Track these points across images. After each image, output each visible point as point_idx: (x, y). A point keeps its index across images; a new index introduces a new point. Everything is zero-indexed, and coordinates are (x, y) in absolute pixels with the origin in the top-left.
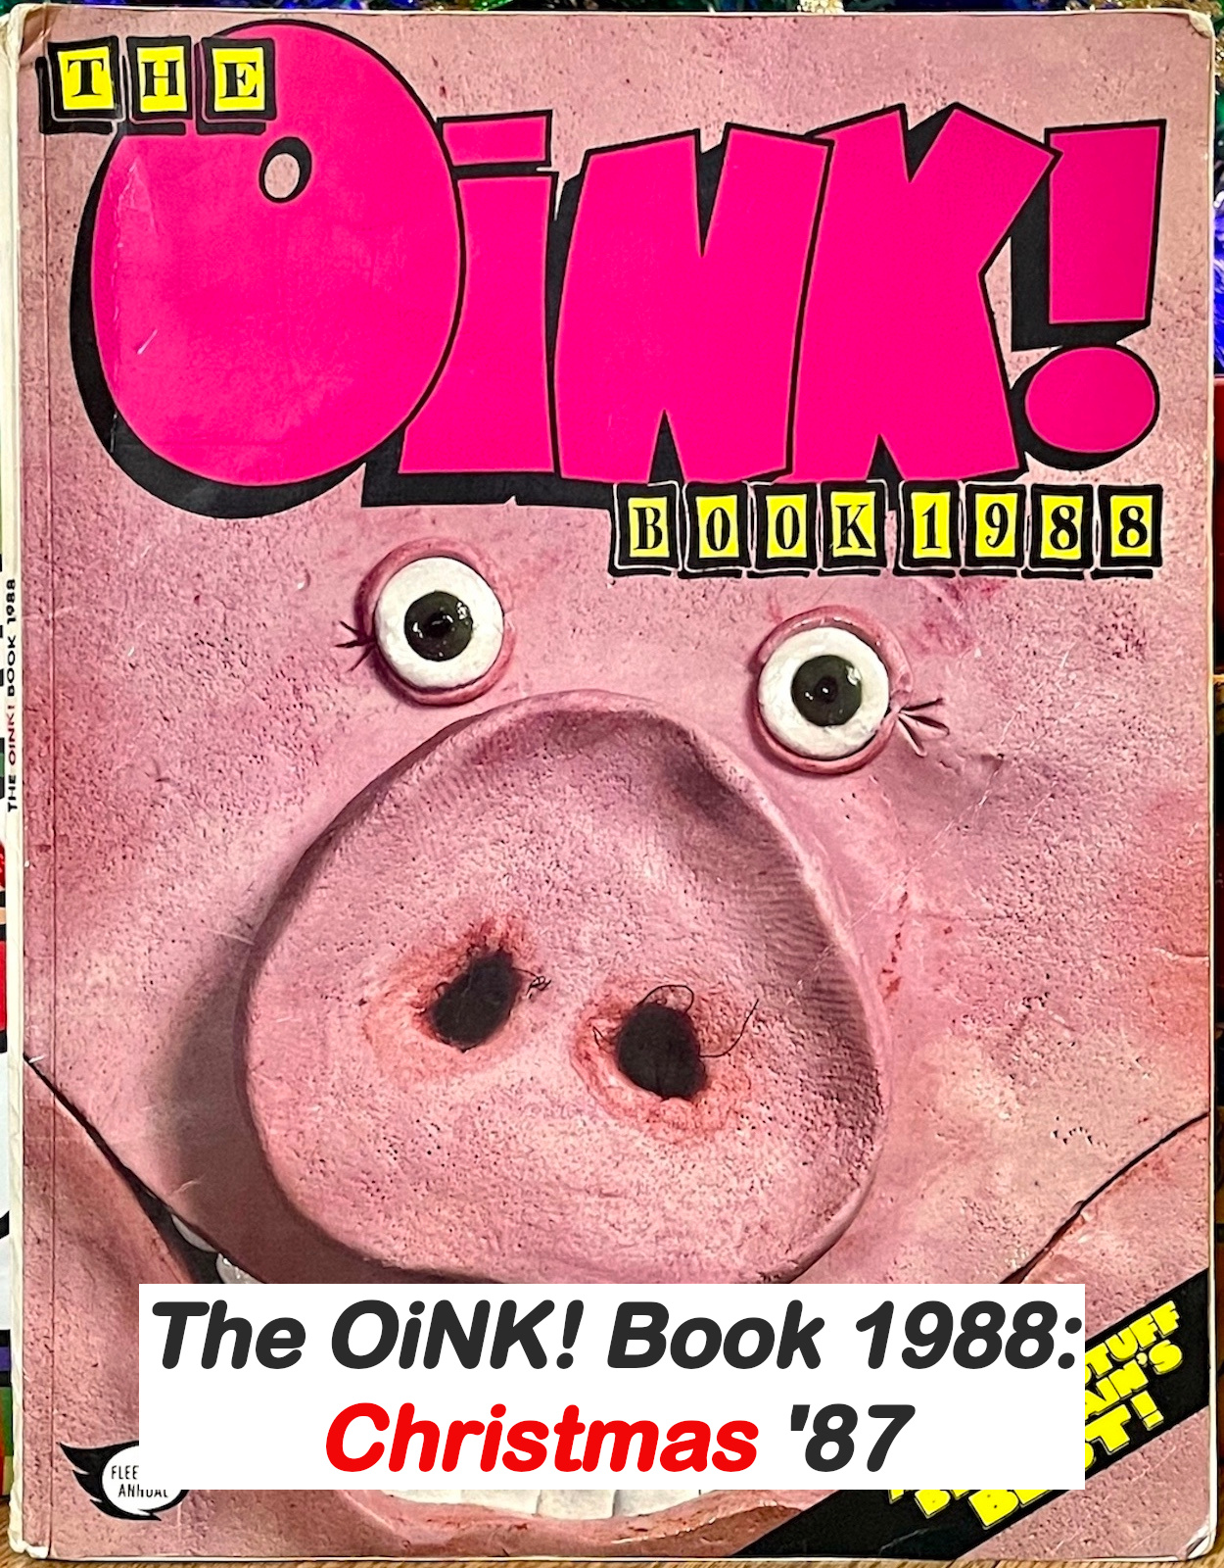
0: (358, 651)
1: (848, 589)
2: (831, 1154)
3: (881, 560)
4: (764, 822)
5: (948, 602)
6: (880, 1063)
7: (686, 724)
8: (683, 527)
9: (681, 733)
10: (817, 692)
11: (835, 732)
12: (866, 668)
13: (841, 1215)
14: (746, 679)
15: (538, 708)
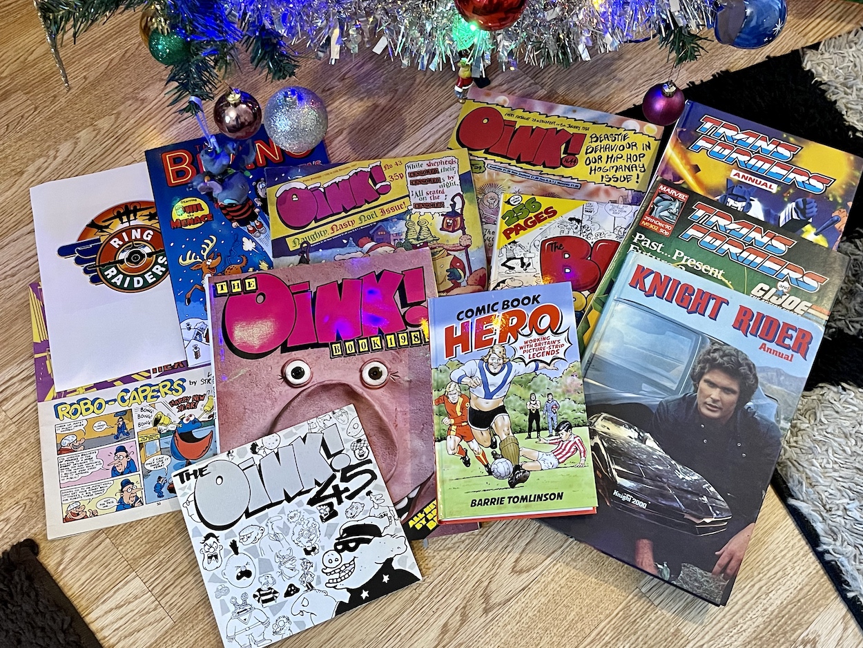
0: (282, 380)
1: (377, 354)
2: (388, 461)
3: (382, 348)
4: (366, 399)
5: (397, 354)
6: (396, 441)
7: (349, 384)
8: (343, 349)
9: (348, 385)
10: (373, 374)
11: (378, 380)
12: (382, 368)
13: (392, 472)
14: (359, 374)
15: (319, 385)
